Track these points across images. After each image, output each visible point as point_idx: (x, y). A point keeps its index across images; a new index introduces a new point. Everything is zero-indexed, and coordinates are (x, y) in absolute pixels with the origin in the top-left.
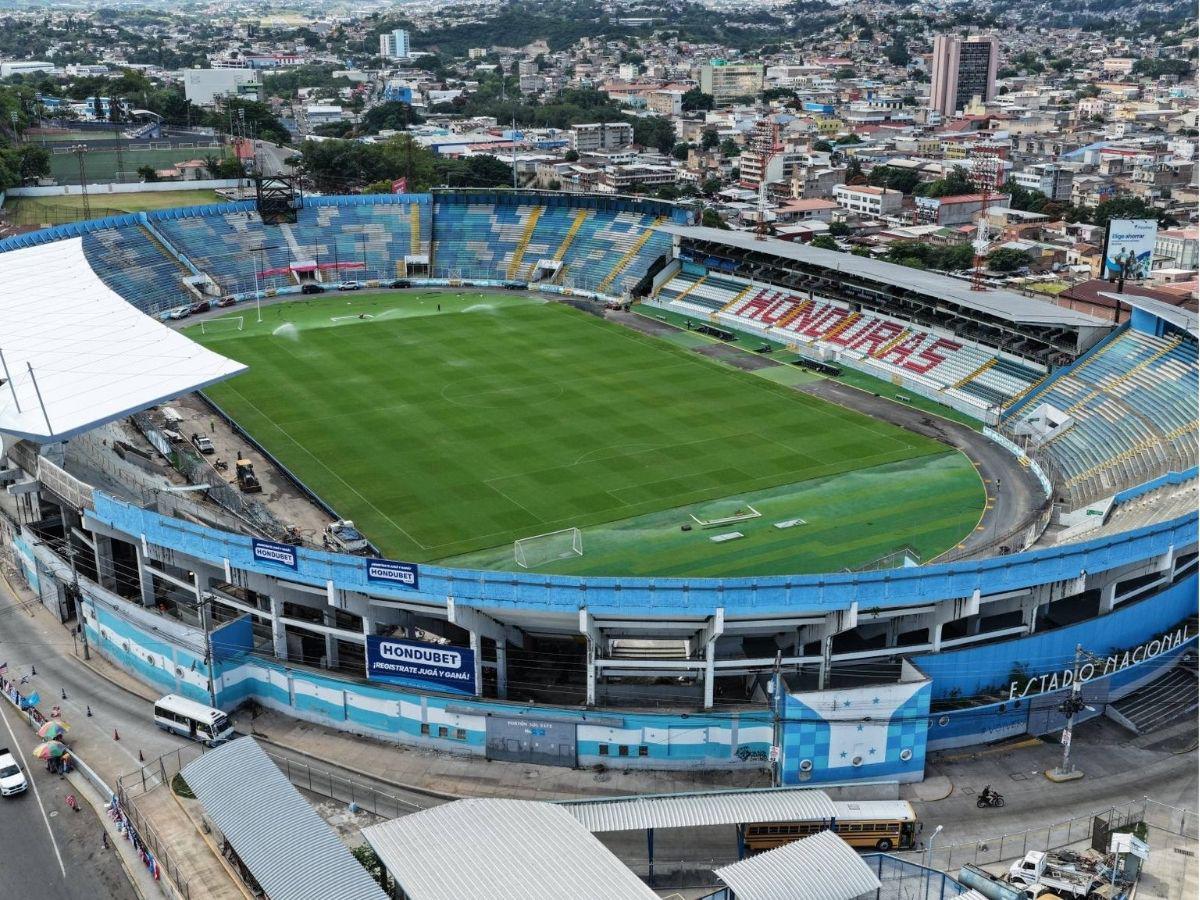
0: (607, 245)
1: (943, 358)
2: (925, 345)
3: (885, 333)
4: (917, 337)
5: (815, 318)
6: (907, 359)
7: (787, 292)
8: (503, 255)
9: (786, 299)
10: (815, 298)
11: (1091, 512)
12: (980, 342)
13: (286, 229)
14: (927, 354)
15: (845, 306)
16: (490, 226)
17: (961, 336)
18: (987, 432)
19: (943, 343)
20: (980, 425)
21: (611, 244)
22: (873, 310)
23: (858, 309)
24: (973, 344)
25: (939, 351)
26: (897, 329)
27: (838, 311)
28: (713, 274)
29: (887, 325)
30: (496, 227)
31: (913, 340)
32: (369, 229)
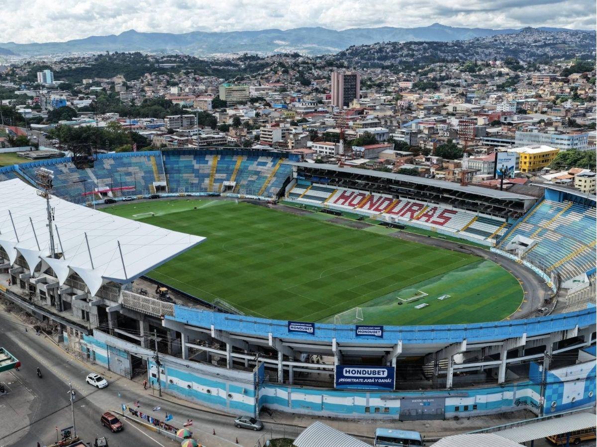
0: (257, 173)
1: (450, 218)
2: (438, 213)
3: (415, 208)
4: (432, 209)
5: (376, 203)
6: (432, 220)
7: (357, 192)
8: (204, 180)
9: (358, 195)
10: (373, 194)
11: (575, 281)
12: (467, 209)
13: (89, 171)
14: (441, 216)
15: (390, 197)
16: (193, 166)
17: (455, 207)
18: (492, 250)
19: (446, 211)
20: (488, 247)
21: (259, 172)
22: (406, 197)
23: (398, 197)
24: (463, 211)
25: (446, 215)
26: (421, 206)
27: (386, 199)
28: (314, 185)
29: (415, 204)
30: (196, 166)
31: (431, 210)
32: (131, 169)
